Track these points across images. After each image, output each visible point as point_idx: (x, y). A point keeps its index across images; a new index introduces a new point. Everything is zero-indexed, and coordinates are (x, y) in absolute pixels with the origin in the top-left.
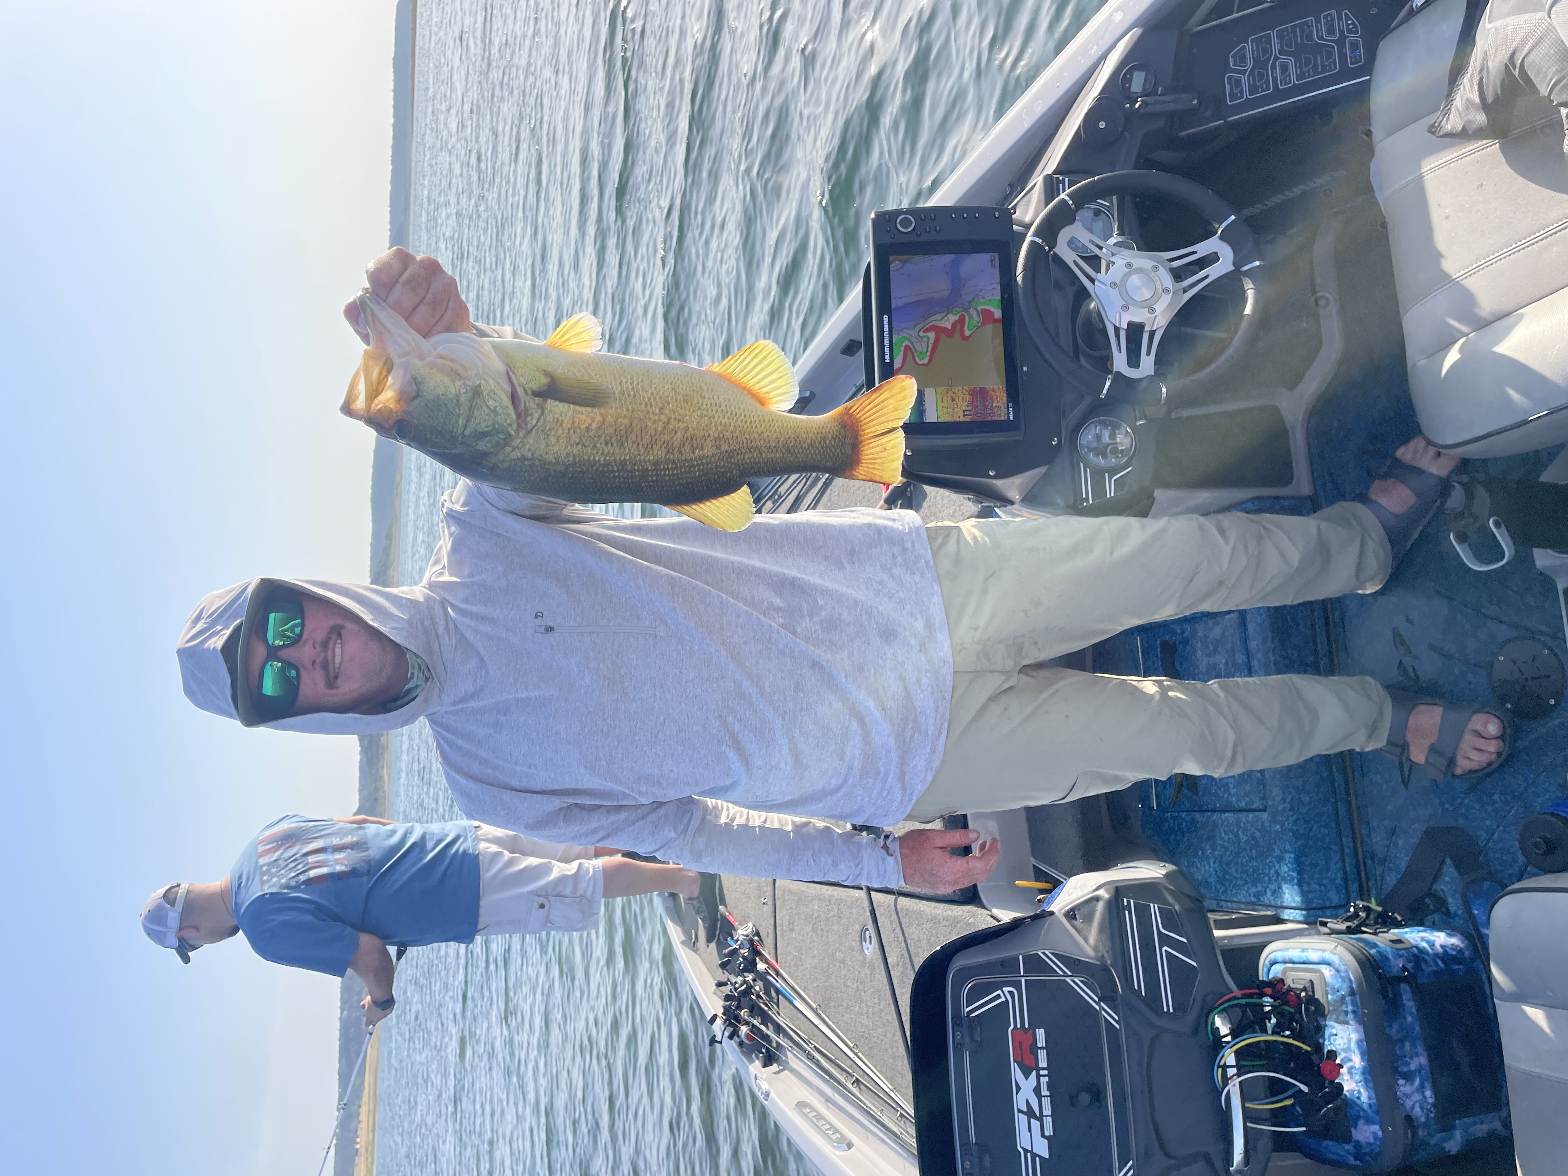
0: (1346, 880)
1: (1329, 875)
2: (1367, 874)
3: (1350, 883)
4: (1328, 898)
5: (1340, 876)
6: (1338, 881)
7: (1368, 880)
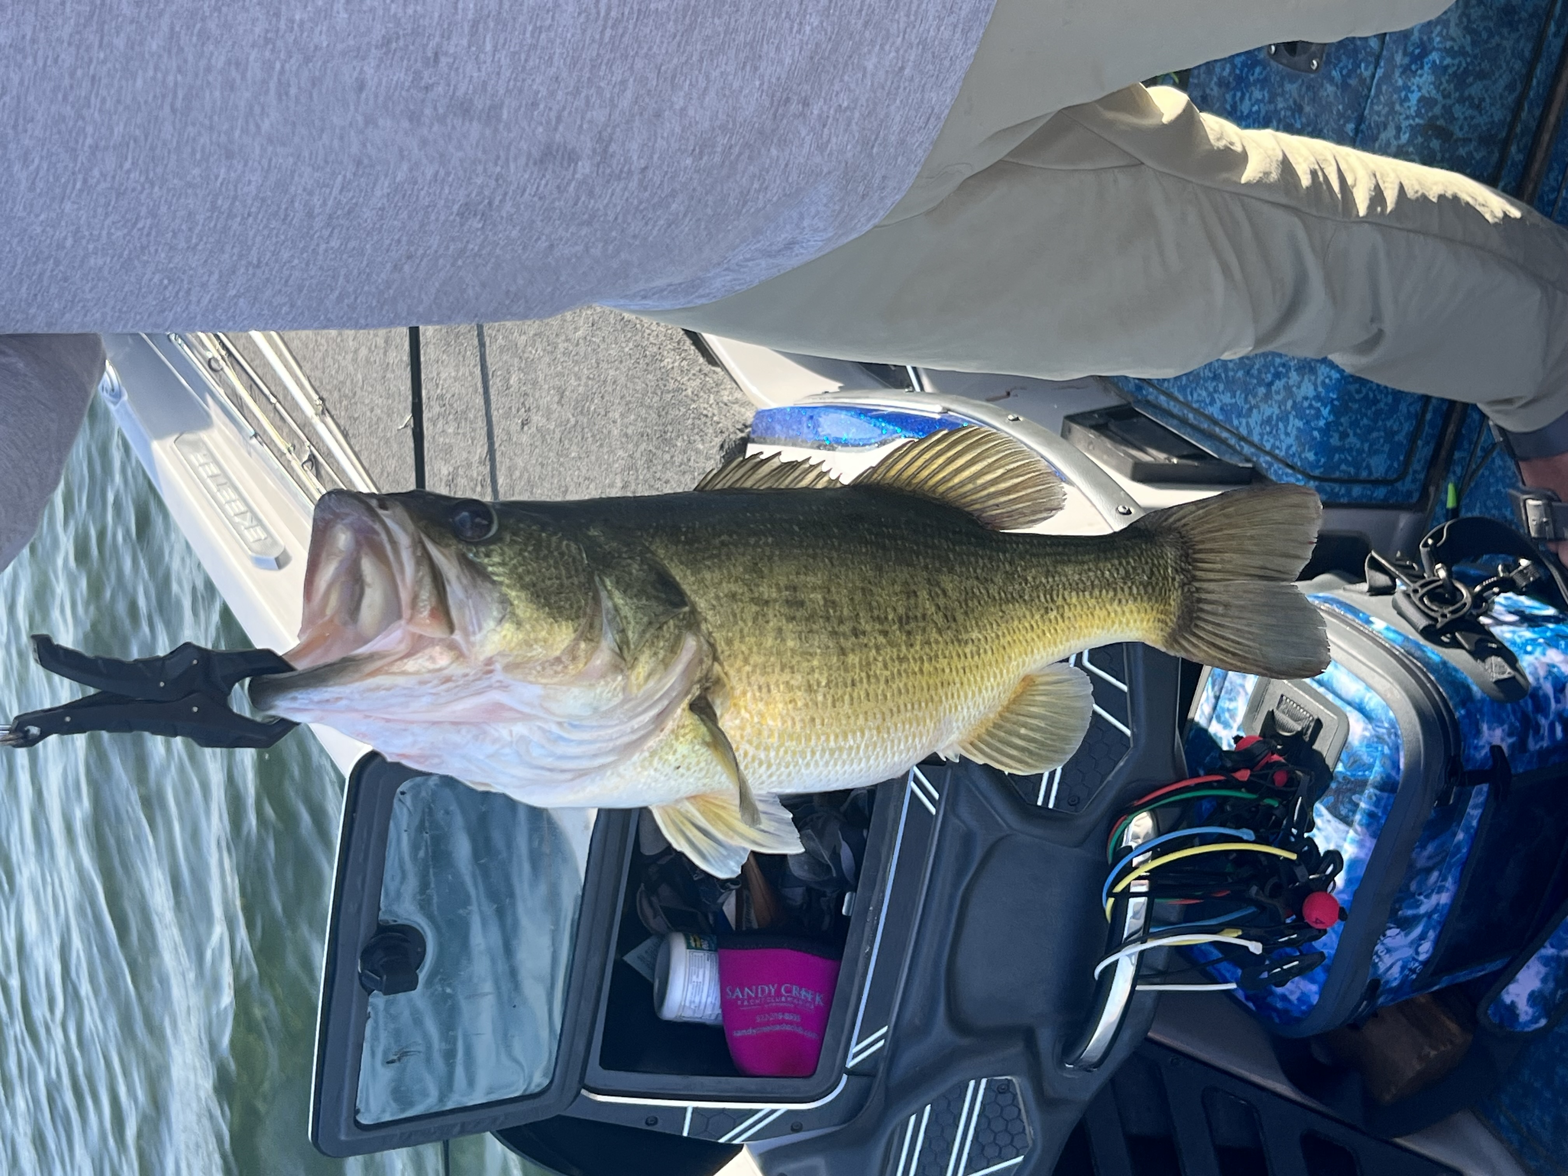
0: (1413, 437)
1: (1389, 424)
2: (1458, 434)
3: (1420, 443)
4: (1368, 467)
5: (1407, 427)
6: (1400, 437)
7: (1456, 444)
